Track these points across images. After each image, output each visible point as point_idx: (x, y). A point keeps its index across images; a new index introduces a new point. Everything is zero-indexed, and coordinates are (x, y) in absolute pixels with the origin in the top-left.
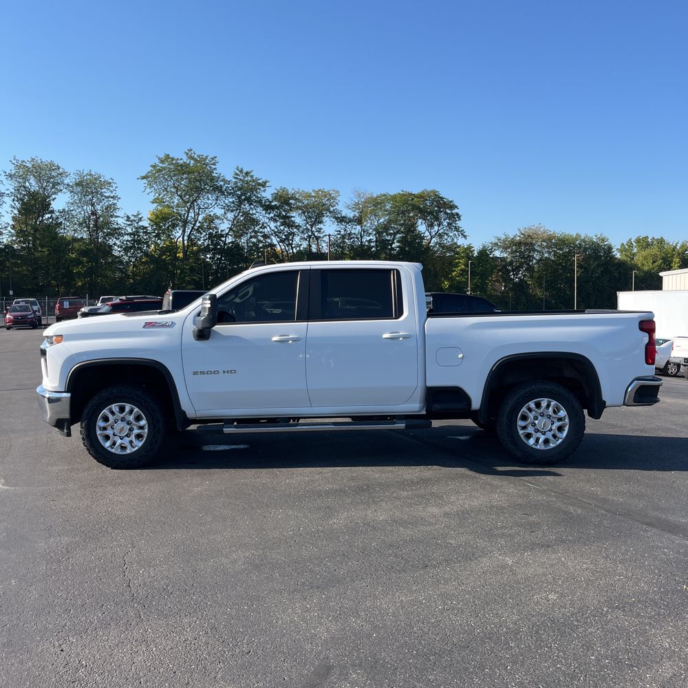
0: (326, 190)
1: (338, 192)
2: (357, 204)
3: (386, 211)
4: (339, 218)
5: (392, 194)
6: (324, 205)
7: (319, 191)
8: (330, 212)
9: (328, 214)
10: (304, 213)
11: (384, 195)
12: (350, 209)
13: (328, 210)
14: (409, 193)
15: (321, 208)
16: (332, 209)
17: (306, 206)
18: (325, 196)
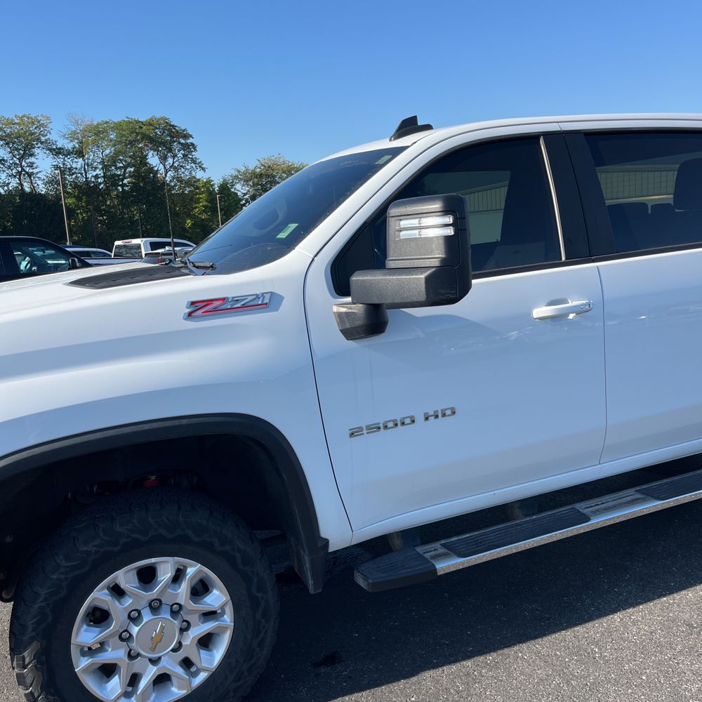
0: (33, 116)
1: (48, 118)
2: (75, 133)
3: (111, 141)
4: (54, 150)
5: (116, 121)
6: (32, 134)
7: (24, 116)
8: (42, 143)
9: (39, 145)
10: (7, 144)
11: (107, 123)
12: (67, 138)
13: (38, 140)
14: (135, 121)
15: (29, 138)
16: (43, 139)
17: (8, 135)
18: (33, 123)
